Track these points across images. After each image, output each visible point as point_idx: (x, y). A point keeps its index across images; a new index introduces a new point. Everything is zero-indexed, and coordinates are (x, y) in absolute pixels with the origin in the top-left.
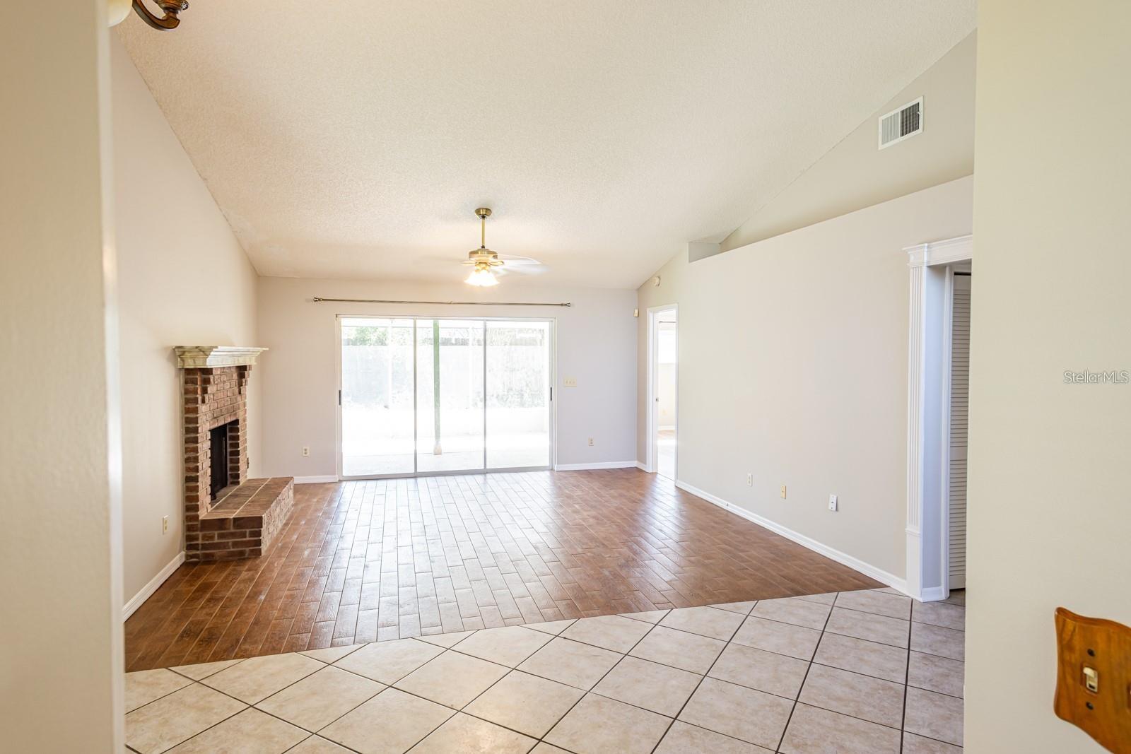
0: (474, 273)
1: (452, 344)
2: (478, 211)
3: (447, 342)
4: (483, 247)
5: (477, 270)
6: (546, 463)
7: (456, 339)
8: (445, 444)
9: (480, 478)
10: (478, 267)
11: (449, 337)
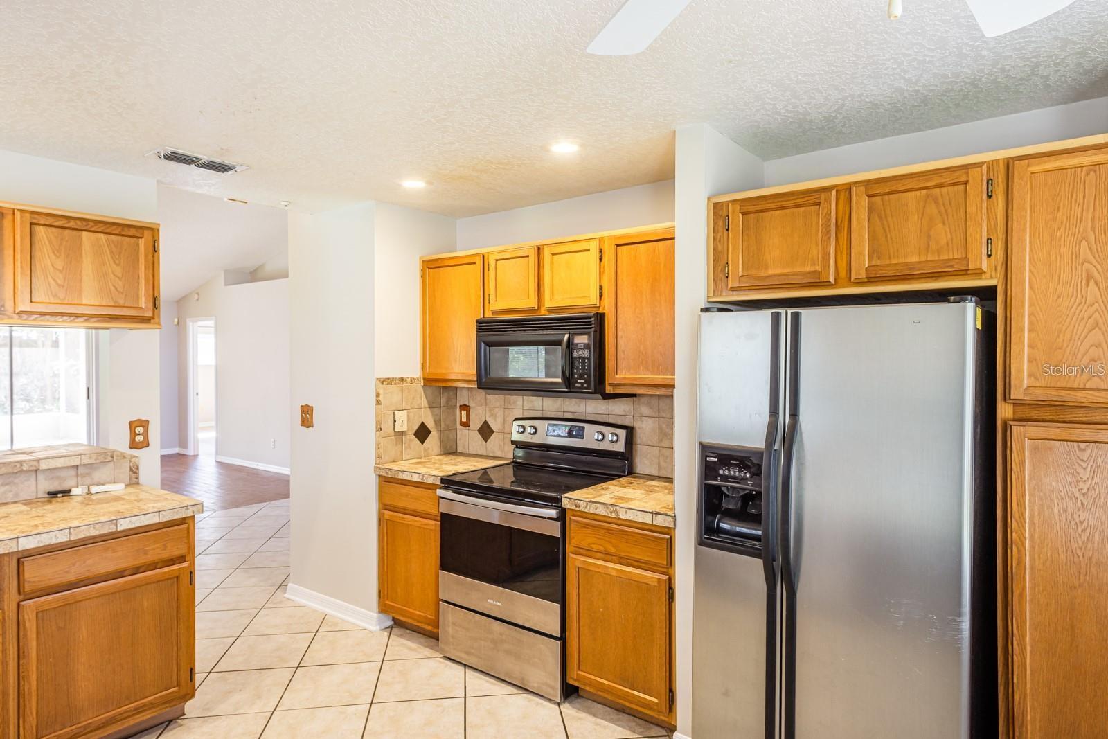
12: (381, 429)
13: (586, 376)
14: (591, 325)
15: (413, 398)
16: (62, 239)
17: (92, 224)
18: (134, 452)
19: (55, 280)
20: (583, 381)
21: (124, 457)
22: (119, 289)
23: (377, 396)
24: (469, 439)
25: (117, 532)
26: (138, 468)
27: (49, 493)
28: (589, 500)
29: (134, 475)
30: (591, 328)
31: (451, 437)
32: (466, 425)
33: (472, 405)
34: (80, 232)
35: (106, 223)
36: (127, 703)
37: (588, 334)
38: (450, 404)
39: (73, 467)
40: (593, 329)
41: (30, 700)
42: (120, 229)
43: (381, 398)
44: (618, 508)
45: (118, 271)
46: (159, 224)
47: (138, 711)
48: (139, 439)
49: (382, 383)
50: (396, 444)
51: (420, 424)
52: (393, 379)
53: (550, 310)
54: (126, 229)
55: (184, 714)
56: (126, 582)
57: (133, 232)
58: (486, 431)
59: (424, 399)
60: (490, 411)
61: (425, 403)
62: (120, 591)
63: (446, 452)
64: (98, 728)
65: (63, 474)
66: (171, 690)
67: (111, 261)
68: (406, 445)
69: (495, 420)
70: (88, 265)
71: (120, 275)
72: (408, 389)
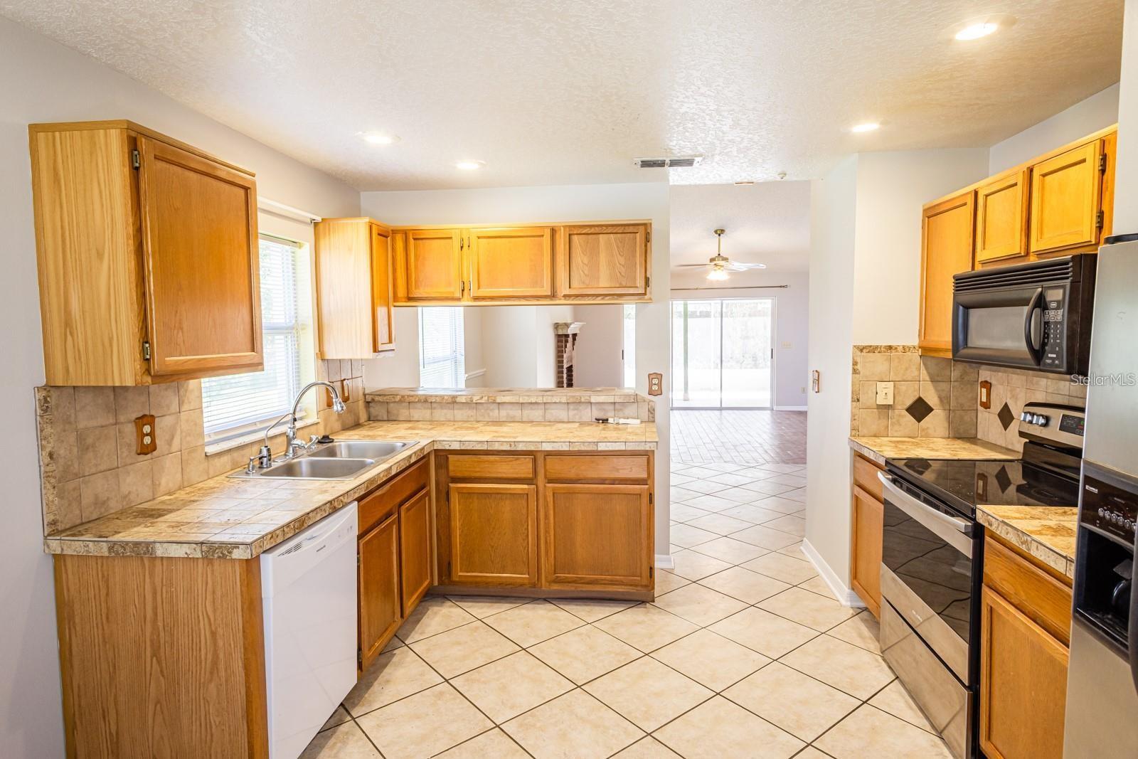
0: (713, 272)
1: (697, 317)
2: (716, 232)
3: (694, 315)
4: (719, 255)
5: (715, 270)
6: (768, 405)
7: (700, 312)
8: (691, 395)
9: (717, 412)
10: (715, 268)
11: (695, 310)
12: (858, 400)
13: (1057, 349)
14: (1067, 273)
15: (907, 369)
16: (588, 242)
17: (604, 228)
18: (651, 398)
19: (583, 271)
20: (1054, 356)
21: (644, 401)
22: (622, 274)
23: (853, 365)
24: (988, 423)
25: (598, 451)
26: (654, 410)
27: (596, 419)
28: (1000, 519)
29: (651, 415)
30: (1067, 278)
31: (967, 418)
32: (986, 406)
33: (993, 382)
34: (598, 236)
35: (613, 226)
36: (607, 574)
37: (1063, 287)
38: (966, 378)
39: (612, 403)
40: (1069, 280)
41: (550, 547)
42: (623, 228)
43: (859, 367)
44: (1029, 539)
45: (622, 260)
46: (651, 220)
47: (613, 583)
48: (655, 388)
49: (861, 351)
50: (879, 418)
51: (915, 399)
52: (877, 347)
53: (1040, 254)
54: (627, 228)
55: (654, 601)
56: (604, 489)
57: (631, 229)
58: (1006, 416)
59: (924, 372)
60: (1011, 391)
61: (924, 374)
62: (599, 493)
63: (957, 435)
64: (588, 583)
65: (606, 407)
66: (635, 578)
67: (618, 253)
68: (894, 420)
69: (1016, 402)
70: (603, 258)
71: (623, 263)
72: (899, 358)
